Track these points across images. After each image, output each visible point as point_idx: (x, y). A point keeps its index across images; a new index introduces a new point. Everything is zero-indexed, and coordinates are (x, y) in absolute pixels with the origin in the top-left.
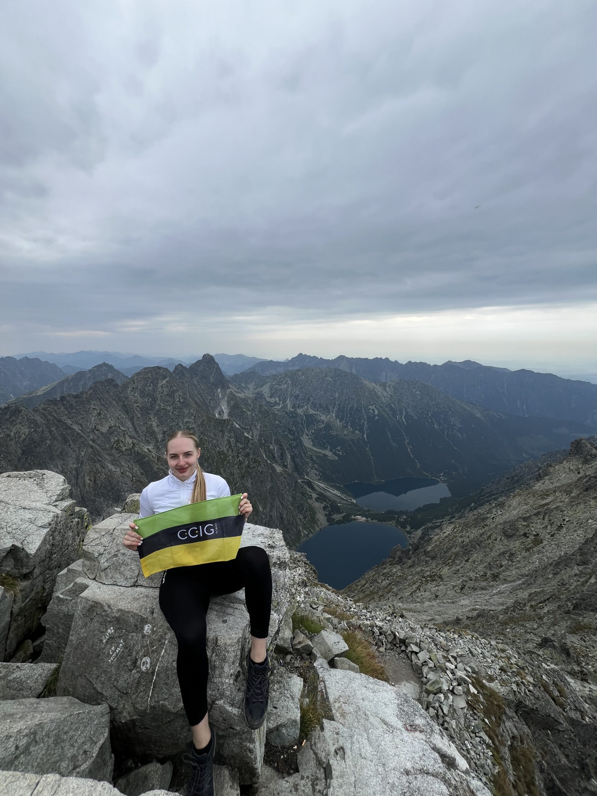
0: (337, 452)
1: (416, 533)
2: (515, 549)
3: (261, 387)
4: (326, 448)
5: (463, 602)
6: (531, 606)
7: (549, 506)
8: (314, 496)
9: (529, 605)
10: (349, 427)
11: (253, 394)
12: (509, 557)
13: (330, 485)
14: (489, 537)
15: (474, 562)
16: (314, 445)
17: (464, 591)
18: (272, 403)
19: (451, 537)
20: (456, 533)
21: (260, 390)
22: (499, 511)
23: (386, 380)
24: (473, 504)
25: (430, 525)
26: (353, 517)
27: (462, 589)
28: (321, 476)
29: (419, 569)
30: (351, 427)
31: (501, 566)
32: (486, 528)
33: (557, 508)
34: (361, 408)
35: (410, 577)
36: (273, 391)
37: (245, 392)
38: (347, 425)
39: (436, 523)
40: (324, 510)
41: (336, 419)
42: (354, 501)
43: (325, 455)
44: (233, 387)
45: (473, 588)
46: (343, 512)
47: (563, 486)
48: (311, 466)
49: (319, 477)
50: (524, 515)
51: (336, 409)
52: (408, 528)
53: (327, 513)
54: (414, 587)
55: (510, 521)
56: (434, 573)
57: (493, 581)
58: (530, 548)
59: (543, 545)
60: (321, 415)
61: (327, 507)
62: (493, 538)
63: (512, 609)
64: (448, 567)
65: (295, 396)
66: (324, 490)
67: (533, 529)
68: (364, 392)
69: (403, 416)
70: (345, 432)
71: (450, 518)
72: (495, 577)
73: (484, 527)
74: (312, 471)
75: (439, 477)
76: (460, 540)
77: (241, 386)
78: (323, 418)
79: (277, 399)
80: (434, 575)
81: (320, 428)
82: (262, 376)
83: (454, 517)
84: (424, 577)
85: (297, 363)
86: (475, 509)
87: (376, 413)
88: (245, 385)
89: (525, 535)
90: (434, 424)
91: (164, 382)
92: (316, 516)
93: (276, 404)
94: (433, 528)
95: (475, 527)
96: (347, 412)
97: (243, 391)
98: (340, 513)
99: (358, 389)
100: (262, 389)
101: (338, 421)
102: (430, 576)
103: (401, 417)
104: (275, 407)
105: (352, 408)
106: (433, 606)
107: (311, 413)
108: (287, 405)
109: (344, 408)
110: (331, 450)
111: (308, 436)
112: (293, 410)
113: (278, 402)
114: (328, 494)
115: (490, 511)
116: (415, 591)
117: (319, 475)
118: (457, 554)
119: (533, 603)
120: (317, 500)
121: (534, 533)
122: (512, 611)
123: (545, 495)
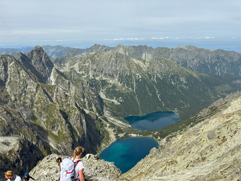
0: (120, 100)
1: (163, 140)
2: (213, 145)
3: (73, 65)
4: (113, 98)
5: (188, 173)
6: (221, 171)
7: (230, 122)
8: (108, 125)
9: (220, 171)
10: (125, 86)
11: (68, 69)
12: (211, 149)
13: (116, 118)
14: (201, 140)
15: (193, 153)
16: (107, 97)
17: (188, 168)
18: (80, 74)
19: (181, 141)
20: (184, 139)
21: (73, 67)
22: (205, 126)
23: (145, 58)
24: (192, 123)
25: (170, 135)
26: (130, 135)
27: (187, 167)
28: (111, 114)
29: (165, 159)
30: (127, 86)
31: (207, 154)
32: (199, 135)
33: (234, 123)
34: (132, 75)
35: (161, 163)
36: (81, 67)
37: (64, 68)
38: (124, 85)
39: (173, 134)
40: (114, 132)
41: (118, 82)
42: (130, 126)
43: (113, 103)
44: (56, 66)
45: (192, 166)
46: (124, 133)
47: (237, 111)
48: (105, 109)
49: (110, 114)
50: (218, 128)
51: (118, 76)
52: (159, 138)
53: (116, 134)
54: (163, 168)
55: (211, 131)
56: (173, 160)
57: (202, 161)
58: (221, 143)
59: (227, 142)
60: (109, 80)
61: (115, 130)
62: (202, 140)
63: (212, 174)
64: (180, 156)
65: (94, 70)
66: (113, 121)
67: (222, 134)
68: (133, 66)
69: (155, 78)
70: (124, 89)
71: (180, 131)
72: (204, 159)
73: (198, 135)
74: (106, 111)
75: (174, 110)
76: (186, 142)
77: (61, 65)
78: (111, 81)
79: (83, 72)
80: (173, 161)
81: (109, 88)
82: (73, 58)
83: (182, 131)
84: (168, 163)
85: (94, 50)
86: (193, 125)
87: (140, 77)
88: (63, 64)
89: (218, 137)
90: (171, 82)
91: (11, 64)
92: (109, 136)
93: (83, 74)
94: (171, 137)
95: (194, 135)
96: (124, 78)
97: (62, 68)
98: (123, 133)
99: (130, 64)
100: (74, 66)
101: (119, 83)
102: (171, 162)
103: (154, 79)
104: (82, 77)
105: (127, 75)
106: (173, 176)
107: (104, 79)
108: (89, 75)
109: (122, 75)
110: (116, 99)
111: (103, 92)
112: (93, 78)
113: (84, 73)
114: (115, 123)
115: (201, 127)
116: (163, 170)
117: (110, 113)
118: (184, 149)
119: (222, 170)
120: (109, 127)
121: (223, 136)
122: (211, 175)
123: (228, 116)
